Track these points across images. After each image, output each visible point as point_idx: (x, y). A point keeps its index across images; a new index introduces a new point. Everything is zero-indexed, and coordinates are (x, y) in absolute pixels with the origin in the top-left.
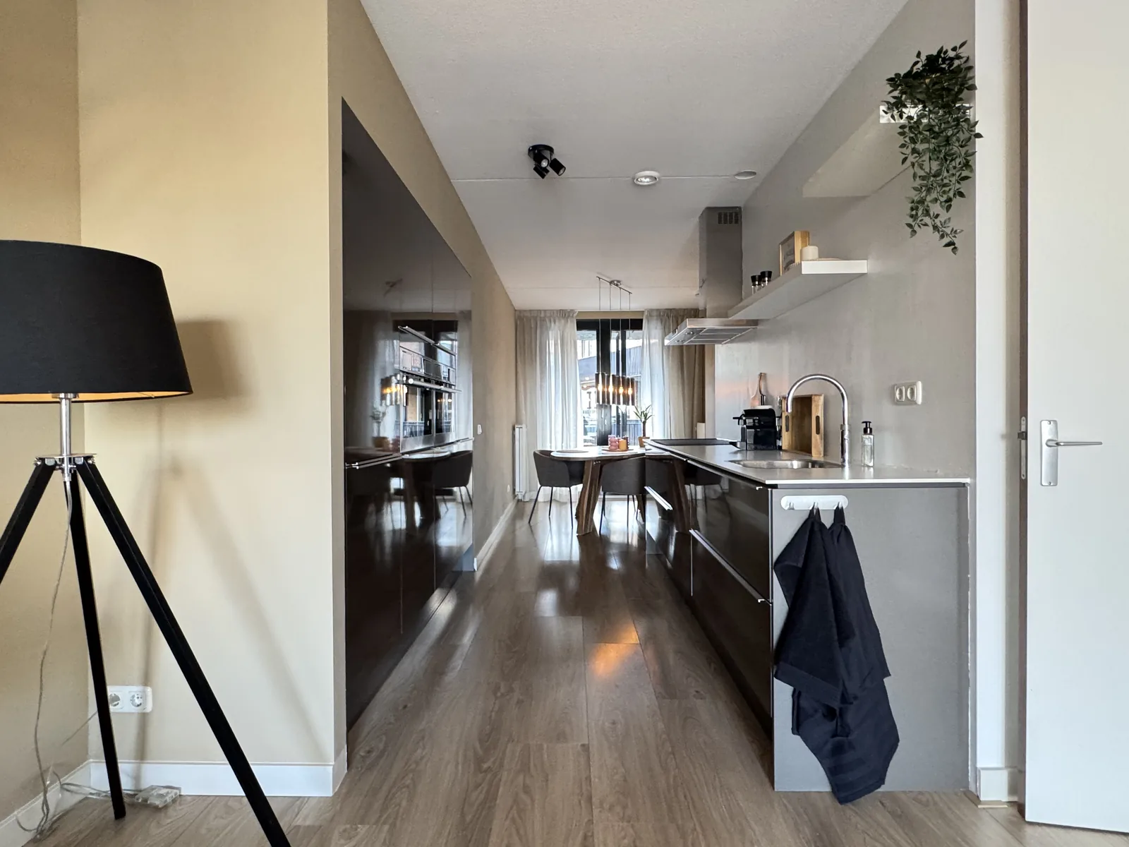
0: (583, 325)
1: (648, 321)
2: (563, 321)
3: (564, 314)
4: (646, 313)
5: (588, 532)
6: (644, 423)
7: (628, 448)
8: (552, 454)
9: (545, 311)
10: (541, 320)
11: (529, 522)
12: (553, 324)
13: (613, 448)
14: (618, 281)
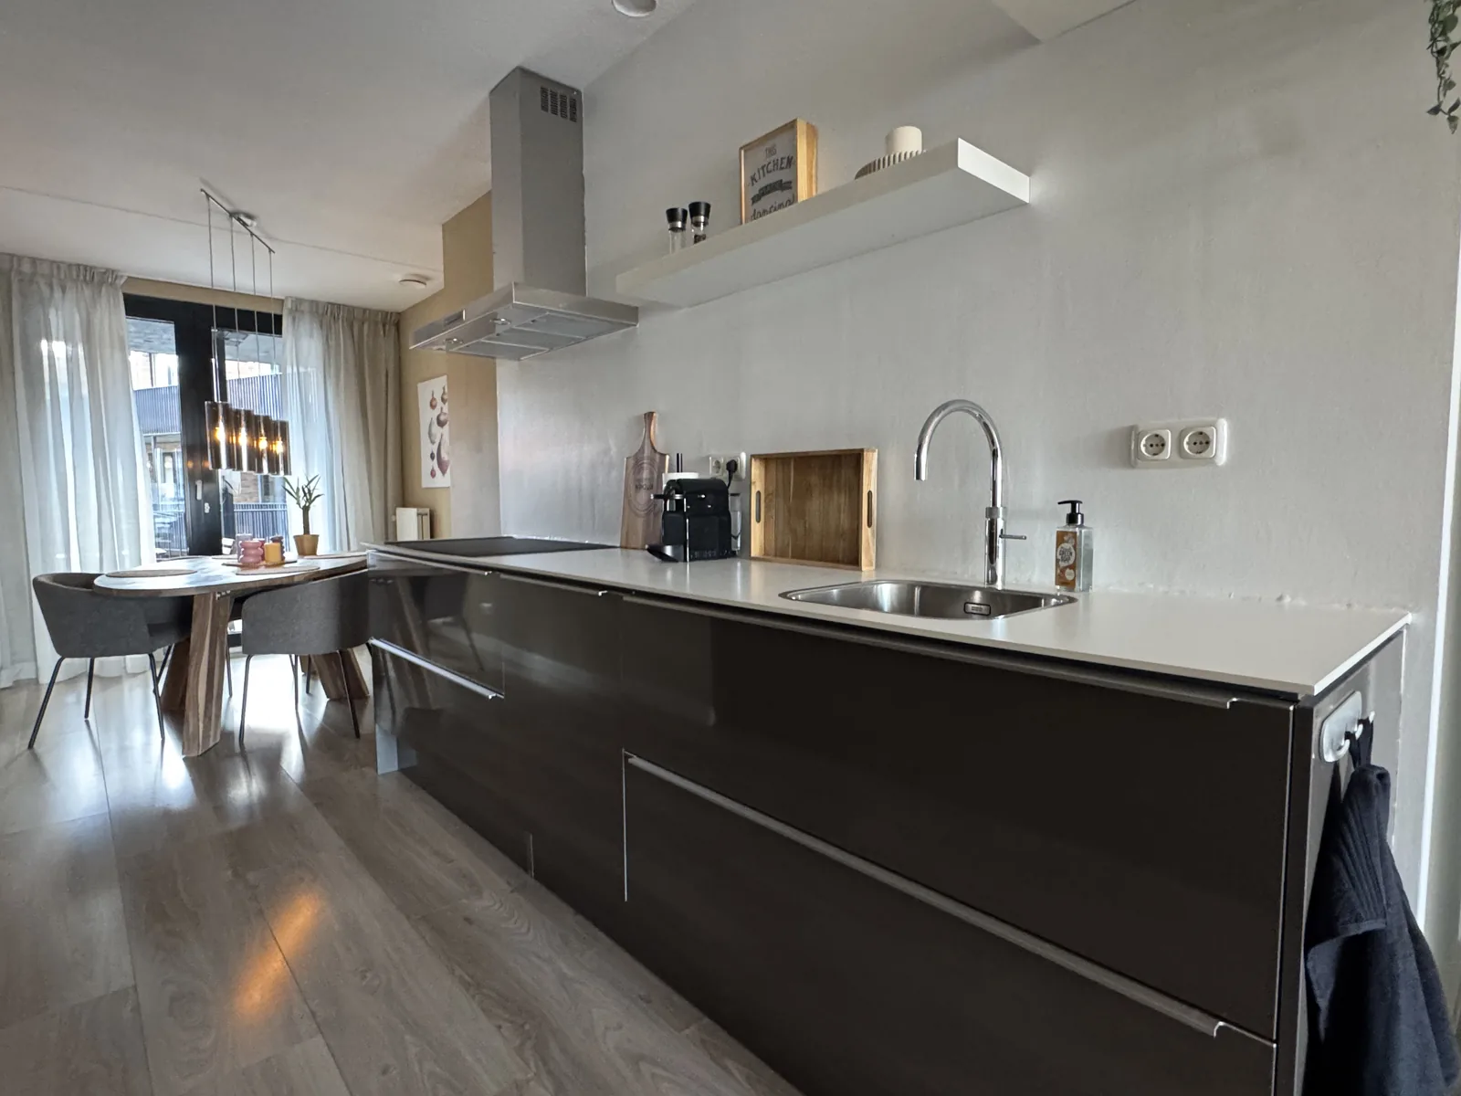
0: (140, 306)
1: (294, 319)
2: (87, 292)
3: (92, 277)
4: (289, 304)
5: (211, 744)
6: (306, 510)
7: (283, 558)
8: (97, 582)
9: (34, 261)
10: (21, 281)
11: (31, 746)
12: (58, 294)
13: (251, 560)
14: (249, 216)
